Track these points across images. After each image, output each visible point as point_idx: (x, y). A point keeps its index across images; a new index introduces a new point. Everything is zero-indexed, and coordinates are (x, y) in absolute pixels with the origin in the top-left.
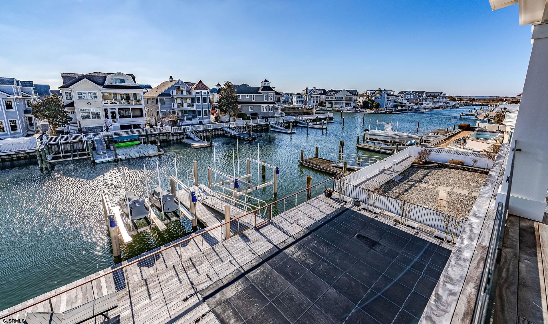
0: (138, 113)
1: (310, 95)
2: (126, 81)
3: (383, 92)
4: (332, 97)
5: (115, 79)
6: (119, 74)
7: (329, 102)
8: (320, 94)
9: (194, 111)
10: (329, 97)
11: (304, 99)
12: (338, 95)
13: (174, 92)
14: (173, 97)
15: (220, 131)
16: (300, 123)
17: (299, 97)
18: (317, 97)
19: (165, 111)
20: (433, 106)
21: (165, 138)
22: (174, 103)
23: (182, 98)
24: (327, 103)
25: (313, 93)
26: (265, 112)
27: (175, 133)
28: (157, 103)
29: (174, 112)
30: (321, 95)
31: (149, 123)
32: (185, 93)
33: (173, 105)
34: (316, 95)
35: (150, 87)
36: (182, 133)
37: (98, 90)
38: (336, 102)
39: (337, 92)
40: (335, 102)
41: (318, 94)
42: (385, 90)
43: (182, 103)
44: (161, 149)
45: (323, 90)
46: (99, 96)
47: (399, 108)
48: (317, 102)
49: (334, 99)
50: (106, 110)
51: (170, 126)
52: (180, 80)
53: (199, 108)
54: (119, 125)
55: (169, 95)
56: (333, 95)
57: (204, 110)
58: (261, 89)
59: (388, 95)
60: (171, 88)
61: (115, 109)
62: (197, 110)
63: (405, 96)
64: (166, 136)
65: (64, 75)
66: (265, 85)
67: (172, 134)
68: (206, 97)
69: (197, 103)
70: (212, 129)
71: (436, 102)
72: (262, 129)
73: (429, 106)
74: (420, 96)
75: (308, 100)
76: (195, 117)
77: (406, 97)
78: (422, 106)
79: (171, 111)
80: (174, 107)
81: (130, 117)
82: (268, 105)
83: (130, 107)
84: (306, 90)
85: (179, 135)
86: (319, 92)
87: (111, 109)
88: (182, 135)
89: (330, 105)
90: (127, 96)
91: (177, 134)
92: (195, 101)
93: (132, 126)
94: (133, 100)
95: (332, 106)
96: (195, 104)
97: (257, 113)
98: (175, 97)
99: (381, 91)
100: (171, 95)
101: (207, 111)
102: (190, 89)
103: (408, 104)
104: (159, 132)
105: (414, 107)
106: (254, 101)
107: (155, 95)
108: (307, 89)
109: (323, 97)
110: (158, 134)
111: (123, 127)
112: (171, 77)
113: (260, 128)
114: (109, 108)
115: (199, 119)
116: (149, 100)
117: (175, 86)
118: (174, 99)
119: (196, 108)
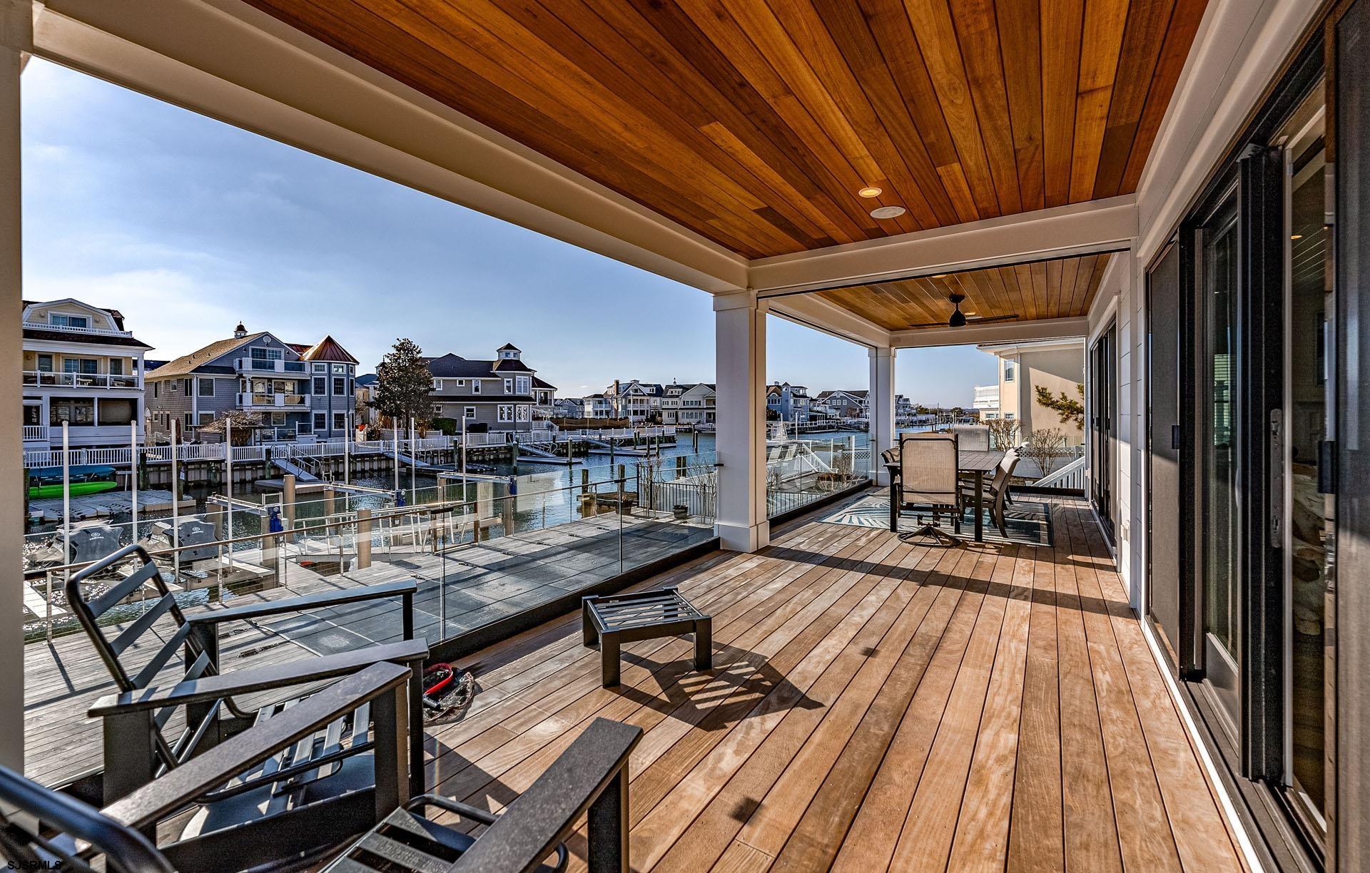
0: (120, 412)
1: (625, 397)
2: (91, 323)
3: (784, 390)
4: (675, 400)
5: (55, 317)
6: (71, 303)
7: (670, 411)
8: (649, 395)
9: (304, 416)
10: (670, 400)
11: (612, 407)
12: (688, 397)
13: (248, 362)
14: (241, 376)
15: (379, 460)
16: (597, 447)
17: (600, 402)
18: (642, 401)
19: (214, 412)
21: (204, 476)
22: (245, 390)
23: (270, 380)
24: (665, 414)
25: (631, 393)
26: (506, 420)
27: (237, 464)
28: (188, 391)
30: (652, 399)
32: (279, 366)
33: (241, 397)
34: (639, 398)
36: (263, 463)
38: (685, 411)
39: (688, 389)
40: (683, 411)
41: (644, 395)
42: (786, 384)
43: (270, 391)
45: (655, 385)
47: (819, 422)
48: (642, 412)
49: (680, 405)
52: (267, 334)
53: (320, 408)
54: (46, 445)
56: (677, 396)
57: (334, 412)
58: (495, 366)
59: (795, 395)
60: (241, 352)
61: (39, 398)
62: (314, 412)
63: (831, 402)
64: (209, 470)
66: (507, 356)
68: (343, 380)
69: (316, 392)
70: (356, 457)
72: (497, 461)
74: (861, 402)
75: (620, 410)
76: (304, 430)
80: (241, 401)
81: (89, 423)
82: (515, 405)
83: (96, 394)
84: (615, 387)
85: (251, 469)
86: (647, 390)
87: (25, 398)
88: (260, 468)
89: (672, 420)
90: (89, 365)
91: (244, 465)
92: (310, 388)
94: (109, 375)
95: (677, 421)
96: (307, 397)
97: (485, 425)
98: (248, 376)
99: (779, 387)
100: (237, 369)
101: (343, 415)
102: (296, 358)
104: (185, 459)
106: (479, 393)
108: (617, 382)
109: (656, 402)
110: (183, 463)
112: (241, 328)
113: (492, 457)
115: (319, 436)
116: (162, 388)
117: (251, 347)
118: (244, 382)
119: (312, 408)
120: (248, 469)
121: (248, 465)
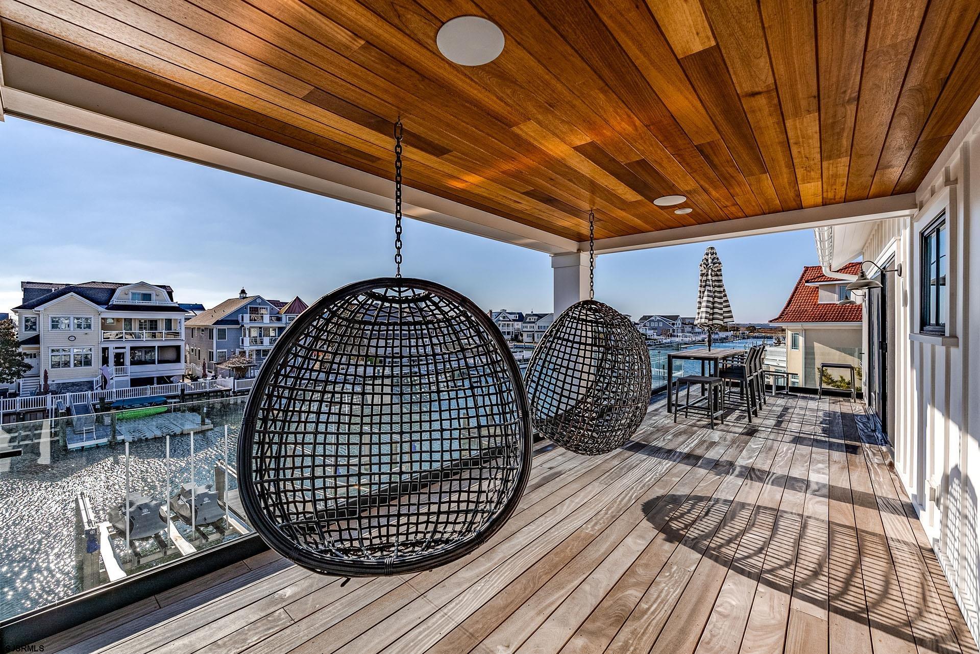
0: (171, 355)
2: (154, 297)
4: (532, 325)
5: (133, 294)
6: (142, 284)
7: (528, 333)
8: (514, 320)
10: (529, 325)
12: (541, 323)
13: (247, 317)
14: (243, 326)
18: (508, 325)
19: (226, 350)
20: (694, 339)
22: (245, 336)
23: (260, 328)
24: (525, 335)
25: (501, 319)
28: (211, 337)
29: (243, 353)
30: (516, 323)
31: (190, 373)
32: (267, 319)
33: (243, 340)
34: (506, 323)
35: (200, 307)
37: (95, 313)
38: (540, 334)
39: (541, 317)
40: (538, 334)
41: (510, 321)
43: (260, 336)
44: (207, 421)
45: (518, 313)
46: (96, 323)
48: (509, 333)
49: (536, 329)
50: (105, 350)
51: (232, 378)
52: (259, 297)
54: (128, 378)
55: (237, 322)
56: (534, 322)
60: (242, 310)
61: (124, 348)
63: (650, 325)
65: (28, 286)
67: (234, 392)
71: (699, 333)
73: (687, 340)
74: (673, 324)
77: (653, 324)
78: (677, 339)
79: (238, 350)
80: (243, 343)
81: (153, 362)
83: (156, 344)
86: (512, 317)
87: (116, 348)
89: (530, 340)
90: (153, 324)
91: (244, 392)
93: (155, 379)
94: (164, 331)
95: (533, 341)
98: (247, 326)
100: (241, 321)
102: (276, 312)
103: (656, 337)
104: (208, 390)
105: (664, 341)
107: (209, 322)
109: (518, 325)
110: (206, 392)
111: (135, 382)
112: (243, 292)
114: (111, 346)
116: (196, 332)
117: (249, 306)
118: (245, 329)
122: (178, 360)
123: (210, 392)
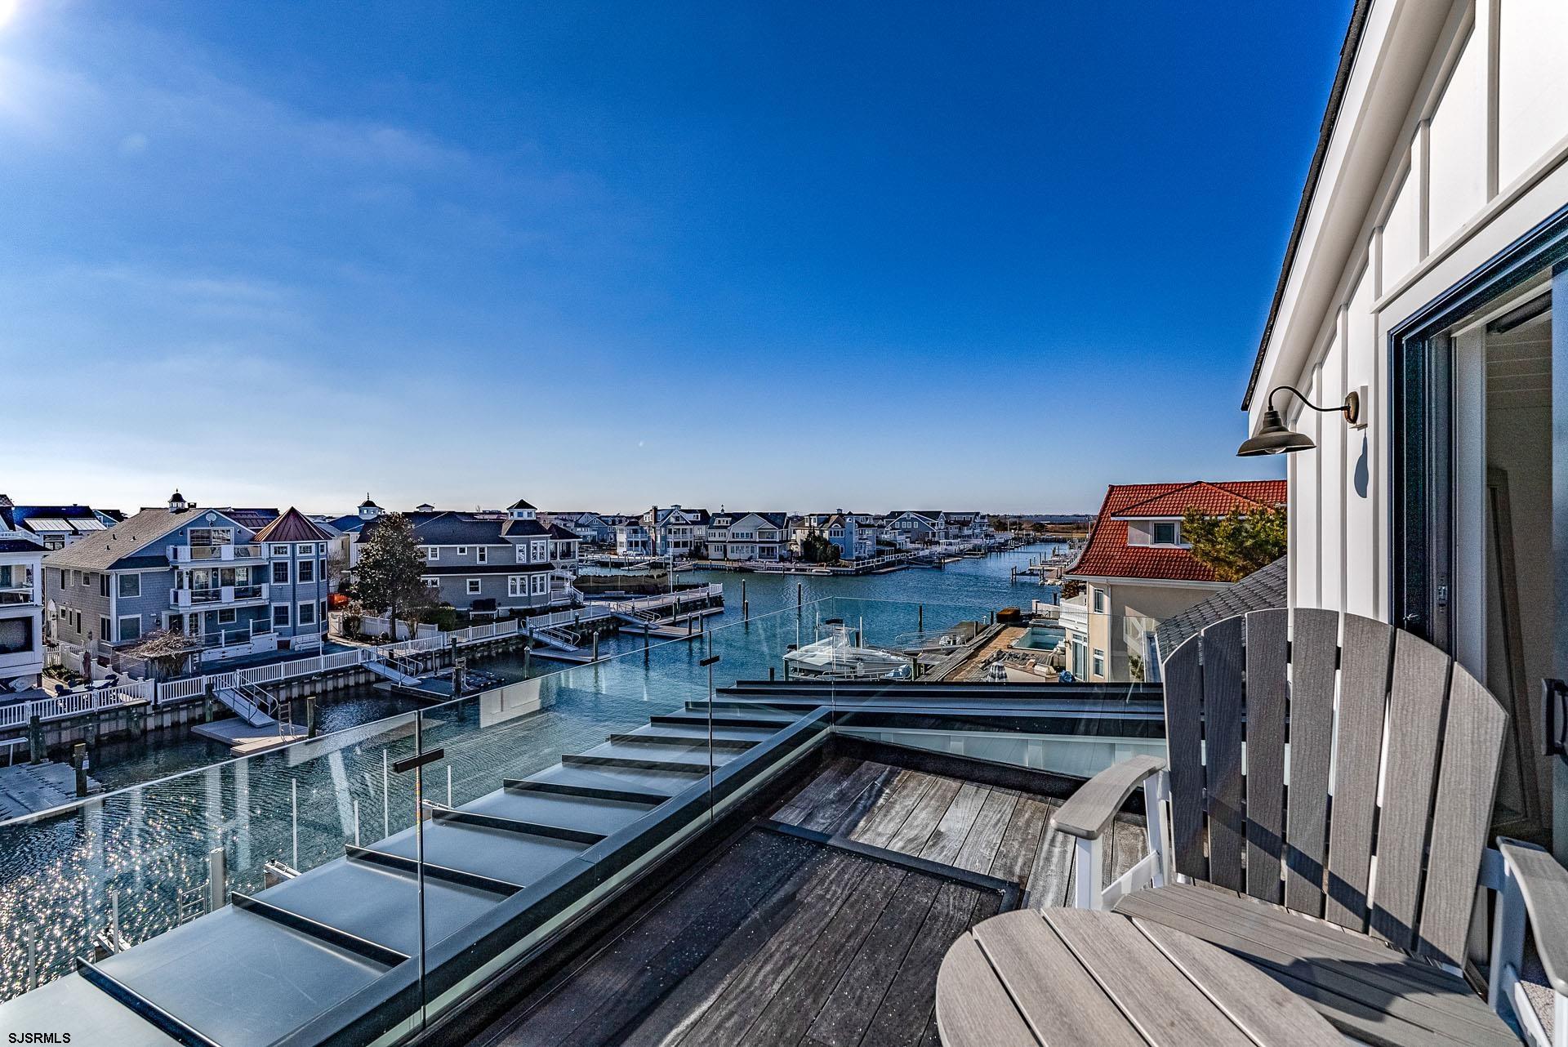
0: (8, 636)
1: (665, 526)
3: (848, 520)
4: (723, 531)
7: (717, 544)
8: (693, 523)
9: (261, 611)
10: (717, 532)
11: (649, 537)
12: (738, 527)
13: (185, 552)
14: (176, 568)
15: (357, 673)
16: (627, 623)
17: (635, 532)
18: (684, 531)
19: (139, 616)
21: (122, 725)
22: (181, 587)
23: (214, 570)
24: (711, 548)
25: (672, 521)
26: (518, 594)
27: (166, 705)
28: (105, 591)
29: (176, 622)
30: (696, 527)
32: (228, 552)
33: (176, 595)
34: (681, 527)
36: (201, 698)
38: (735, 545)
39: (738, 519)
40: (733, 545)
41: (688, 524)
42: (850, 514)
43: (215, 585)
44: (90, 784)
45: (700, 511)
47: (887, 558)
48: (685, 544)
49: (729, 538)
51: (151, 680)
52: (209, 511)
53: (282, 600)
55: (163, 561)
56: (726, 527)
57: (299, 603)
58: (506, 527)
59: (860, 526)
60: (177, 537)
62: (273, 605)
63: (901, 524)
64: (130, 719)
66: (519, 516)
67: (156, 707)
68: (311, 563)
69: (276, 580)
70: (326, 674)
73: (952, 549)
74: (933, 524)
75: (659, 541)
76: (261, 629)
79: (165, 615)
80: (176, 600)
82: (529, 576)
84: (652, 513)
85: (187, 708)
86: (690, 517)
88: (198, 706)
89: (719, 555)
91: (177, 705)
92: (269, 576)
95: (725, 556)
96: (265, 586)
97: (494, 600)
98: (185, 568)
99: (841, 515)
100: (171, 559)
101: (312, 605)
102: (249, 537)
105: (922, 553)
106: (485, 563)
107: (101, 565)
108: (656, 509)
109: (701, 531)
112: (177, 498)
113: (500, 650)
115: (280, 634)
117: (189, 529)
118: (180, 575)
119: (271, 600)
120: (183, 709)
121: (182, 704)
122: (28, 646)
123: (101, 712)
